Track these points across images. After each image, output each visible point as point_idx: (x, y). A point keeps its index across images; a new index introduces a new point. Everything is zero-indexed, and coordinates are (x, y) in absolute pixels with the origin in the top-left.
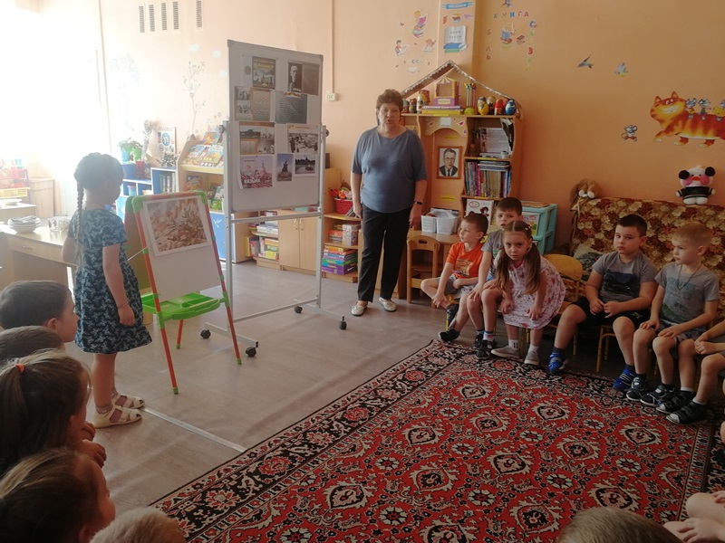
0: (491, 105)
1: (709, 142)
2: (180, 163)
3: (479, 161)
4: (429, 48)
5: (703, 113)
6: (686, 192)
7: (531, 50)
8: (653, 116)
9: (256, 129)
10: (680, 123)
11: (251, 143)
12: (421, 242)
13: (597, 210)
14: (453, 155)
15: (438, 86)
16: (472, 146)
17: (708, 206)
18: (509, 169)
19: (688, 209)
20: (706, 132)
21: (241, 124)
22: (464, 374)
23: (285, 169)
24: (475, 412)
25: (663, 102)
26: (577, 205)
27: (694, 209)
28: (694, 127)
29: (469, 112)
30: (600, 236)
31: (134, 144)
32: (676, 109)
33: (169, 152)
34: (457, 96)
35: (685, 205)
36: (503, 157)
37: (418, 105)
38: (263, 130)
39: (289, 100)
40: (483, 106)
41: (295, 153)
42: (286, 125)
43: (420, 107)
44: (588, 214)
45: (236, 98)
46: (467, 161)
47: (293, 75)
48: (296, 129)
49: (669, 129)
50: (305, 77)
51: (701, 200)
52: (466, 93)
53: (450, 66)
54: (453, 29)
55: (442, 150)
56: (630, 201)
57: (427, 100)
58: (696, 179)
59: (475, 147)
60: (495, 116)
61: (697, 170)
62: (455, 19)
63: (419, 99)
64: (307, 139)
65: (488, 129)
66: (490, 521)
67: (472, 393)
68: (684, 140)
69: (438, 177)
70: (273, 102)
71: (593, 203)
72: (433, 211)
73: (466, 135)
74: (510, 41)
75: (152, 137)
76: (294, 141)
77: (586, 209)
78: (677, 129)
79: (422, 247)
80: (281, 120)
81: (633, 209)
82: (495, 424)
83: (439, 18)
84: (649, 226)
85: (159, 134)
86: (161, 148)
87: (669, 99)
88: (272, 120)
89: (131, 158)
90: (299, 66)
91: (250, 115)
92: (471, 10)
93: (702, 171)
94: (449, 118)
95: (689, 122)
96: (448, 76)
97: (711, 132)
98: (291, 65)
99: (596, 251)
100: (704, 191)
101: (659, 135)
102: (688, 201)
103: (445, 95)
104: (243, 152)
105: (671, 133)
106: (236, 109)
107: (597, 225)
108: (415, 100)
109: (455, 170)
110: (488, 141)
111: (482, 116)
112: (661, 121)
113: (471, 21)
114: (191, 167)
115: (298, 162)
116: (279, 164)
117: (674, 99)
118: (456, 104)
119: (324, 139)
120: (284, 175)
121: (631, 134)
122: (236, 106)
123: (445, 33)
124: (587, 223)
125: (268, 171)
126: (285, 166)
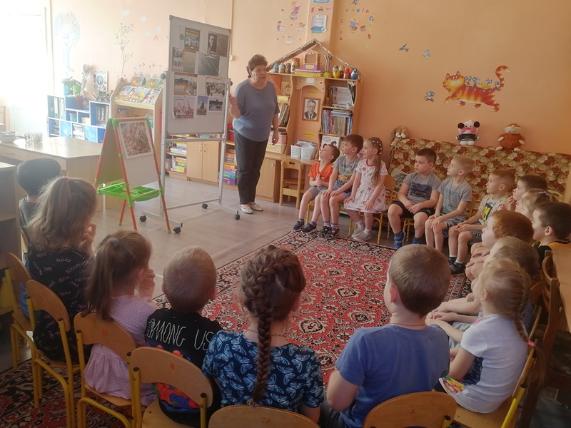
0: (341, 72)
1: (478, 105)
2: (113, 99)
3: (331, 110)
4: (301, 29)
5: (475, 86)
6: (462, 137)
7: (369, 36)
8: (444, 86)
9: (185, 78)
10: (461, 92)
11: (182, 87)
12: (290, 163)
13: (407, 146)
14: (313, 105)
15: (306, 56)
16: (328, 99)
17: (474, 146)
18: (351, 116)
19: (462, 148)
20: (476, 99)
21: (176, 74)
22: (319, 247)
23: (202, 107)
24: (325, 266)
25: (451, 78)
26: (395, 142)
27: (466, 148)
28: (469, 94)
29: (327, 76)
30: (408, 163)
31: (74, 82)
32: (459, 82)
33: (102, 90)
34: (319, 64)
35: (460, 145)
36: (348, 107)
37: (292, 68)
38: (190, 79)
39: (208, 59)
40: (336, 72)
41: (210, 96)
42: (205, 77)
43: (293, 70)
44: (401, 149)
45: (173, 56)
46: (324, 109)
47: (211, 42)
48: (211, 80)
49: (454, 96)
50: (220, 44)
51: (471, 142)
52: (325, 62)
53: (315, 42)
54: (318, 17)
55: (307, 101)
56: (427, 141)
57: (298, 66)
58: (468, 129)
59: (329, 100)
60: (344, 79)
61: (469, 123)
62: (320, 10)
63: (292, 64)
64: (218, 87)
65: (338, 88)
66: (336, 319)
67: (324, 257)
68: (463, 103)
69: (303, 119)
70: (197, 60)
71: (405, 141)
72: (299, 143)
73: (324, 91)
74: (356, 28)
75: (89, 77)
76: (209, 88)
77: (400, 145)
78: (459, 96)
79: (290, 166)
80: (202, 73)
81: (429, 146)
82: (338, 273)
83: (309, 9)
84: (438, 158)
85: (95, 76)
86: (96, 87)
87: (455, 76)
88: (196, 72)
89: (71, 92)
90: (215, 36)
91: (182, 68)
92: (331, 5)
93: (472, 124)
94: (312, 78)
95: (466, 91)
96: (313, 49)
97: (479, 99)
98: (210, 35)
99: (405, 173)
100: (473, 137)
101: (447, 99)
102: (463, 143)
103: (310, 63)
104: (176, 93)
105: (455, 98)
106: (173, 63)
107: (406, 156)
108: (290, 64)
109: (315, 115)
110: (338, 96)
111: (335, 79)
112: (449, 90)
113: (331, 12)
114: (121, 102)
115: (211, 102)
116: (199, 103)
117: (458, 76)
118: (318, 70)
119: (229, 87)
120: (202, 111)
121: (430, 97)
122: (173, 61)
123: (312, 19)
124: (400, 154)
125: (191, 108)
126: (203, 104)
